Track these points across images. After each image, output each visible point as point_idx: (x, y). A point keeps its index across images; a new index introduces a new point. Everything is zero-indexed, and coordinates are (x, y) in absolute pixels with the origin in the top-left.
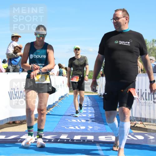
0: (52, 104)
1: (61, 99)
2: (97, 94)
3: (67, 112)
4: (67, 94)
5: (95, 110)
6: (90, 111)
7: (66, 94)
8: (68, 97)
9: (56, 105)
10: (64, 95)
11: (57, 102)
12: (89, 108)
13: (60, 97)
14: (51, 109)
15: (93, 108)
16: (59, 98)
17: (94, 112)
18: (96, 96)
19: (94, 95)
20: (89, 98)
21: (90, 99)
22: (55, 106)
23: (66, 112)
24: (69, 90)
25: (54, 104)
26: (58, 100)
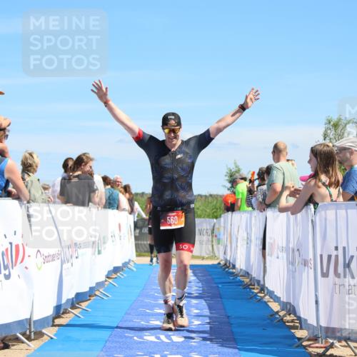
0: (87, 289)
1: (114, 276)
2: (215, 262)
3: (129, 314)
4: (130, 260)
5: (210, 308)
6: (197, 309)
7: (127, 261)
8: (135, 269)
9: (97, 293)
10: (121, 265)
11: (100, 285)
12: (194, 301)
13: (112, 268)
14: (84, 305)
15: (204, 303)
16: (106, 273)
17: (207, 312)
18: (213, 266)
19: (208, 266)
20: (193, 273)
21: (195, 275)
22: (96, 295)
23: (127, 314)
24: (137, 251)
25: (91, 289)
26: (103, 279)
